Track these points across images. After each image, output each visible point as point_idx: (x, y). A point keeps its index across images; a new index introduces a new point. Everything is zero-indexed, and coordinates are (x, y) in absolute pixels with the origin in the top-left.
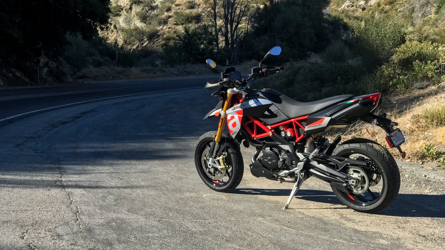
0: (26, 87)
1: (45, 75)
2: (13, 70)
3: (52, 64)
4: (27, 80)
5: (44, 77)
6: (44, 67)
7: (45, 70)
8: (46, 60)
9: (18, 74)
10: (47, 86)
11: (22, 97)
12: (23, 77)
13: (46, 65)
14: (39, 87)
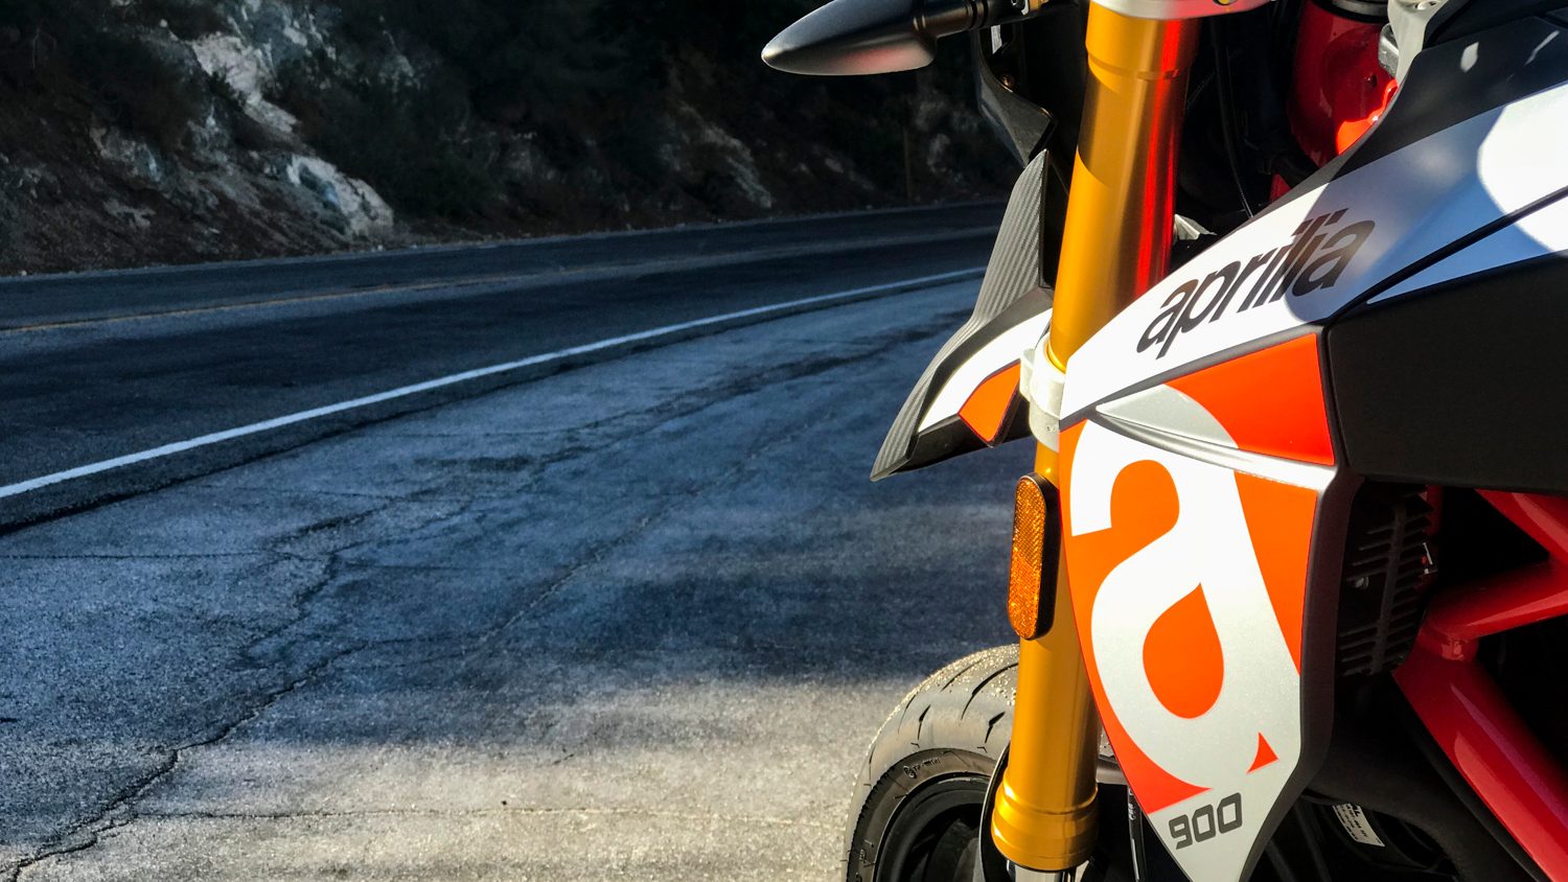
0: (856, 213)
1: (937, 165)
2: (816, 149)
3: (963, 120)
4: (867, 186)
5: (933, 170)
6: (932, 134)
7: (938, 144)
8: (942, 105)
9: (834, 165)
10: (936, 204)
11: (791, 250)
12: (852, 176)
13: (942, 124)
14: (910, 208)
